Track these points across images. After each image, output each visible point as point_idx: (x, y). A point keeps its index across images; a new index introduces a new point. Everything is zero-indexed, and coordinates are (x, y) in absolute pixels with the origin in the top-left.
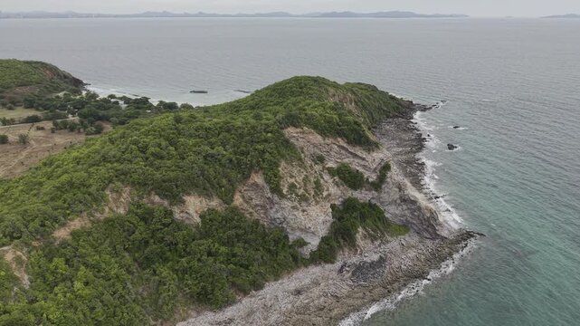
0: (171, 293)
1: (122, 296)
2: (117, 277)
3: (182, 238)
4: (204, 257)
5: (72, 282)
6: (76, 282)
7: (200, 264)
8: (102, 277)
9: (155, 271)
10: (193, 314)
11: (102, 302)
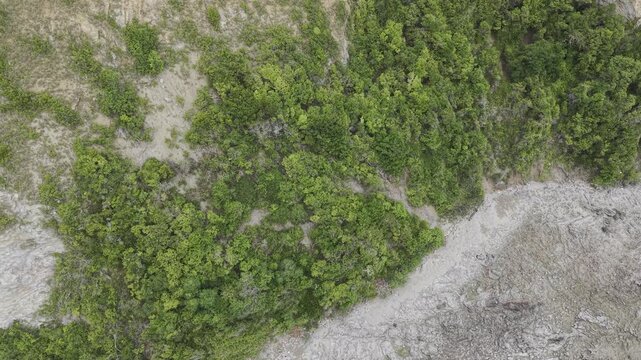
0: (540, 135)
1: (468, 116)
2: (470, 82)
3: (599, 42)
4: (623, 93)
5: (407, 72)
6: (412, 75)
7: (611, 104)
8: (450, 75)
9: (528, 88)
10: (559, 176)
11: (440, 118)
